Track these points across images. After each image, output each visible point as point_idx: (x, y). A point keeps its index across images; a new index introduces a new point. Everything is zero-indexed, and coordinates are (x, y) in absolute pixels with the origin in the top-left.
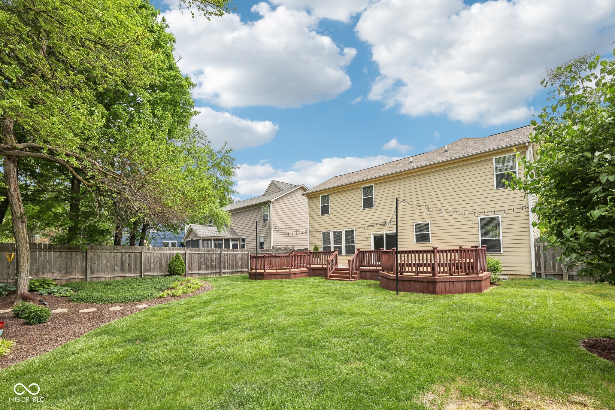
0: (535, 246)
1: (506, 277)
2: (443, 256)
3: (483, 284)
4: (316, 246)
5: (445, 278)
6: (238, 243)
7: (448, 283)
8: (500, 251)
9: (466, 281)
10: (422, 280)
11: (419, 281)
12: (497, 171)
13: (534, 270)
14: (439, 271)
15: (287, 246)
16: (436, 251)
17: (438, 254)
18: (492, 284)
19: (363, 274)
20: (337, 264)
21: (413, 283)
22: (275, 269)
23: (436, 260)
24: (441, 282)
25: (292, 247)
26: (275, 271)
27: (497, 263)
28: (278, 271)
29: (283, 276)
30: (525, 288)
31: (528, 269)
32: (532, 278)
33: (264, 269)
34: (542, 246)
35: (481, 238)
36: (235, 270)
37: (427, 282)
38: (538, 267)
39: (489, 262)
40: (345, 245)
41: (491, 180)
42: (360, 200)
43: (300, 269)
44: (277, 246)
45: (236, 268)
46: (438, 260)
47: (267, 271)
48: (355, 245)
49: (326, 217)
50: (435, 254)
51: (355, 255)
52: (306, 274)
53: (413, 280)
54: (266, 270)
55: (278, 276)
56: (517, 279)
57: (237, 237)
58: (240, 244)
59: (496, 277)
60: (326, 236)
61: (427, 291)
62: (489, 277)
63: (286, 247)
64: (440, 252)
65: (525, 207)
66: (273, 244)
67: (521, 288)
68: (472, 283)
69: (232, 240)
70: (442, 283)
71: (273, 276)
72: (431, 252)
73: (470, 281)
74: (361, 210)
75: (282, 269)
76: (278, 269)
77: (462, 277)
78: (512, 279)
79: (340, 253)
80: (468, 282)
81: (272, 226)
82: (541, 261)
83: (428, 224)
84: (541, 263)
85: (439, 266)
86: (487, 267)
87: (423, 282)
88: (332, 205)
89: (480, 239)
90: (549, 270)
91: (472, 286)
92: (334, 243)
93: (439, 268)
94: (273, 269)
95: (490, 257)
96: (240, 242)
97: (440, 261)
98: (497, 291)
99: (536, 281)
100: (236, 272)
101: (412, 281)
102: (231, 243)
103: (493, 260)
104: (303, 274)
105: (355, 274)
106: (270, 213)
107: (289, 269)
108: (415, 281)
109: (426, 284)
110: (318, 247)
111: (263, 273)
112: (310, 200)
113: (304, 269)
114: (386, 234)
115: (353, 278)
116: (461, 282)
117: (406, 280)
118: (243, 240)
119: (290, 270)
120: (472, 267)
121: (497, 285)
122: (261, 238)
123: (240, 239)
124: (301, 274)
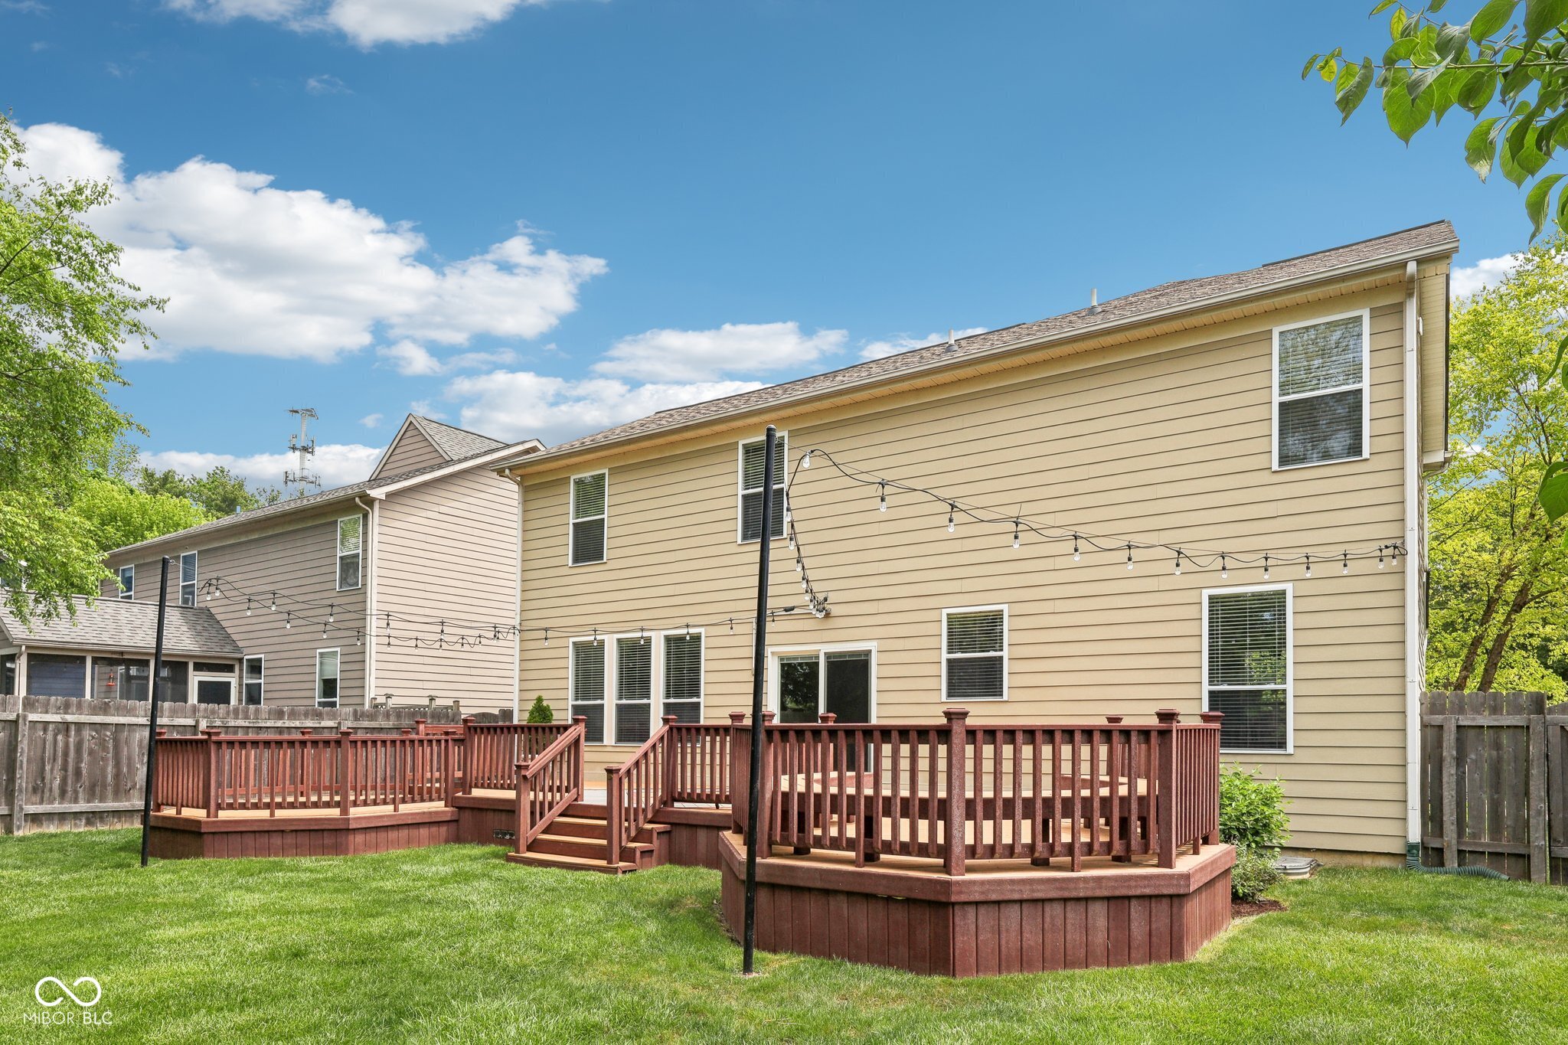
0: (1424, 726)
1: (1302, 862)
2: (997, 760)
3: (1194, 911)
4: (540, 700)
5: (1000, 882)
6: (232, 679)
7: (1014, 912)
8: (1282, 745)
9: (1108, 899)
10: (881, 891)
11: (868, 897)
12: (1284, 388)
13: (1415, 835)
14: (969, 840)
15: (432, 699)
16: (958, 730)
17: (969, 750)
18: (1240, 901)
19: (683, 835)
20: (576, 785)
21: (842, 905)
22: (267, 806)
23: (956, 783)
24: (977, 904)
25: (450, 703)
26: (264, 814)
27: (1267, 801)
28: (280, 814)
29: (303, 839)
30: (1384, 927)
31: (1393, 828)
32: (1408, 867)
33: (206, 805)
34: (1454, 729)
35: (1211, 683)
36: (110, 805)
37: (909, 901)
38: (1432, 816)
39: (1236, 792)
40: (663, 701)
41: (1259, 429)
42: (729, 502)
43: (404, 808)
44: (389, 696)
45: (119, 792)
46: (969, 780)
47: (224, 815)
48: (702, 700)
49: (590, 571)
50: (956, 749)
51: (646, 746)
52: (443, 829)
53: (841, 887)
54: (219, 807)
55: (277, 840)
56: (1348, 870)
57: (227, 652)
58: (241, 685)
59: (1260, 864)
60: (589, 657)
61: (903, 951)
62: (1227, 871)
63: (426, 702)
64: (980, 736)
65: (1390, 551)
66: (373, 690)
67: (1369, 928)
68: (1136, 910)
69: (199, 667)
70: (982, 910)
71: (249, 840)
72: (933, 736)
73: (1129, 898)
74: (733, 548)
75: (304, 806)
76: (280, 806)
77: (1085, 879)
78: (1327, 871)
79: (595, 734)
80: (1118, 901)
81: (373, 604)
82: (1445, 793)
83: (1000, 614)
84: (1446, 801)
85: (970, 814)
86: (1218, 820)
87: (889, 899)
88: (615, 521)
89: (1206, 688)
90: (1474, 835)
91: (1134, 925)
92: (620, 690)
93: (969, 825)
94: (256, 806)
95: (1240, 769)
96: (241, 677)
97: (978, 788)
98: (1259, 946)
99: (1424, 883)
100: (117, 814)
101: (836, 892)
102: (195, 679)
103: (1253, 786)
104: (424, 831)
105: (641, 835)
106: (365, 550)
107: (338, 804)
108: (849, 894)
109: (899, 915)
110: (552, 705)
111: (198, 823)
112: (532, 496)
113: (438, 806)
114: (828, 655)
115: (627, 855)
116: (1081, 907)
117: (810, 890)
118: (255, 667)
119: (345, 811)
120: (1144, 821)
121: (1262, 906)
122: (326, 660)
123: (241, 660)
124: (414, 832)
